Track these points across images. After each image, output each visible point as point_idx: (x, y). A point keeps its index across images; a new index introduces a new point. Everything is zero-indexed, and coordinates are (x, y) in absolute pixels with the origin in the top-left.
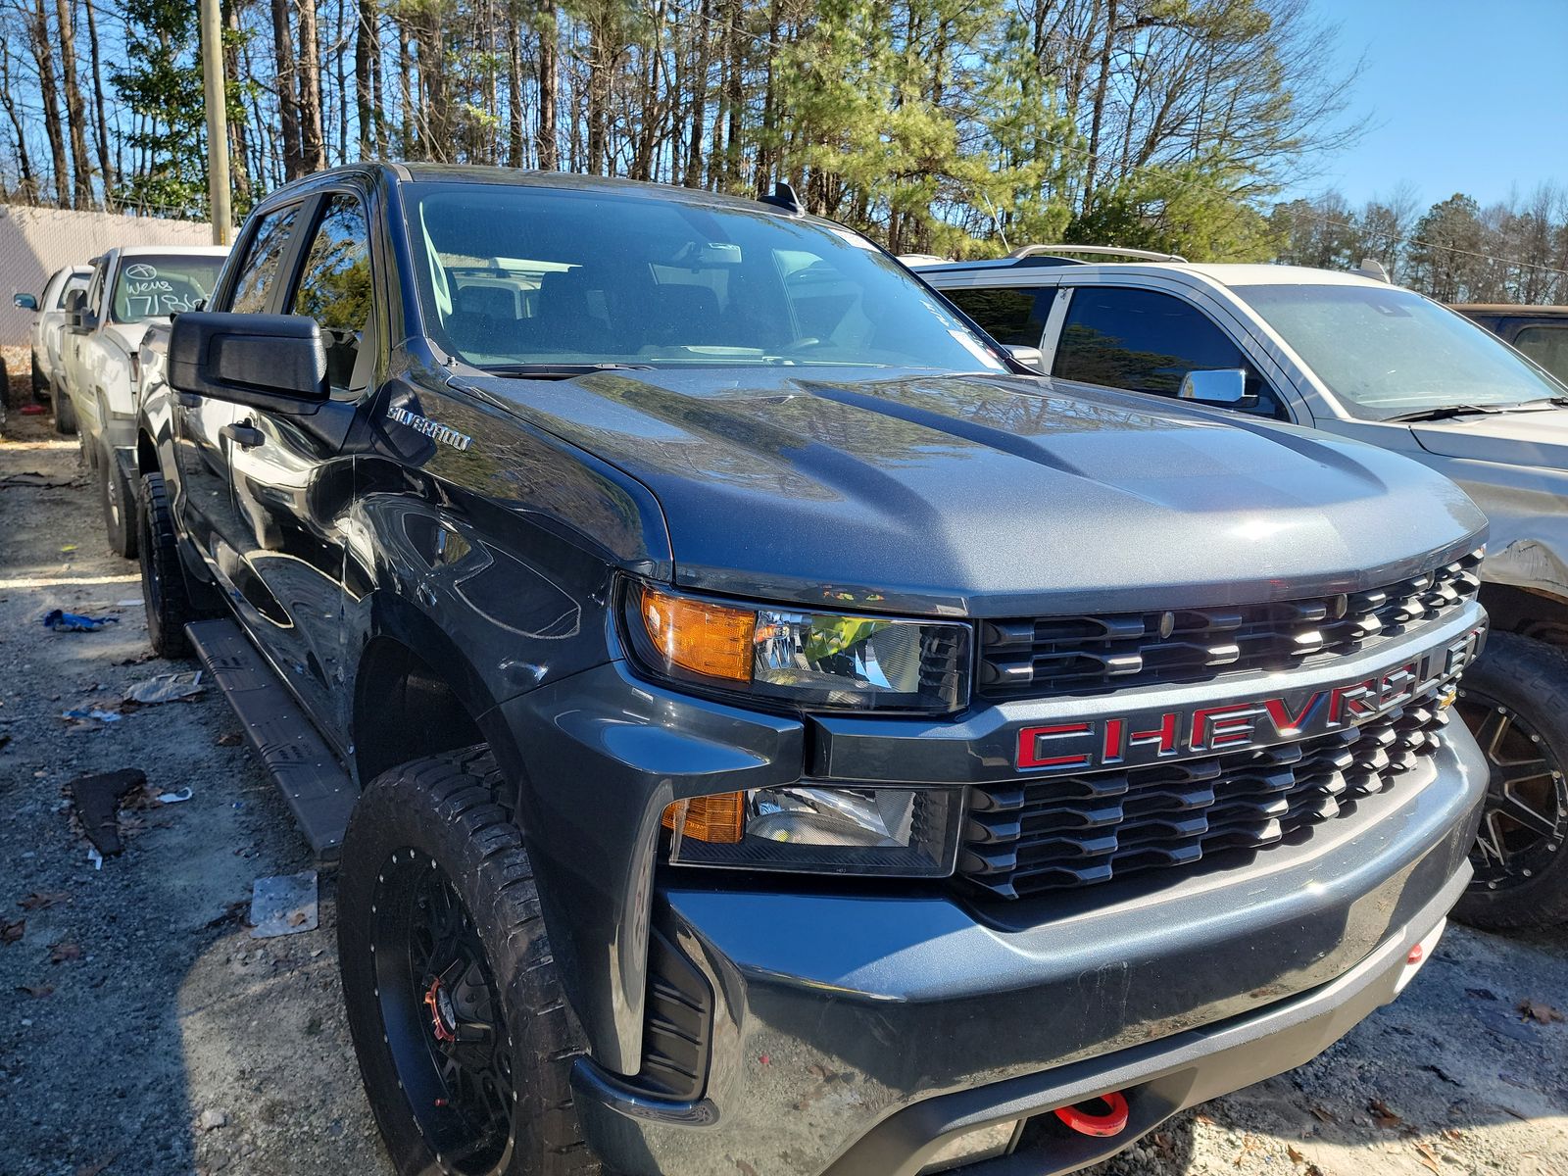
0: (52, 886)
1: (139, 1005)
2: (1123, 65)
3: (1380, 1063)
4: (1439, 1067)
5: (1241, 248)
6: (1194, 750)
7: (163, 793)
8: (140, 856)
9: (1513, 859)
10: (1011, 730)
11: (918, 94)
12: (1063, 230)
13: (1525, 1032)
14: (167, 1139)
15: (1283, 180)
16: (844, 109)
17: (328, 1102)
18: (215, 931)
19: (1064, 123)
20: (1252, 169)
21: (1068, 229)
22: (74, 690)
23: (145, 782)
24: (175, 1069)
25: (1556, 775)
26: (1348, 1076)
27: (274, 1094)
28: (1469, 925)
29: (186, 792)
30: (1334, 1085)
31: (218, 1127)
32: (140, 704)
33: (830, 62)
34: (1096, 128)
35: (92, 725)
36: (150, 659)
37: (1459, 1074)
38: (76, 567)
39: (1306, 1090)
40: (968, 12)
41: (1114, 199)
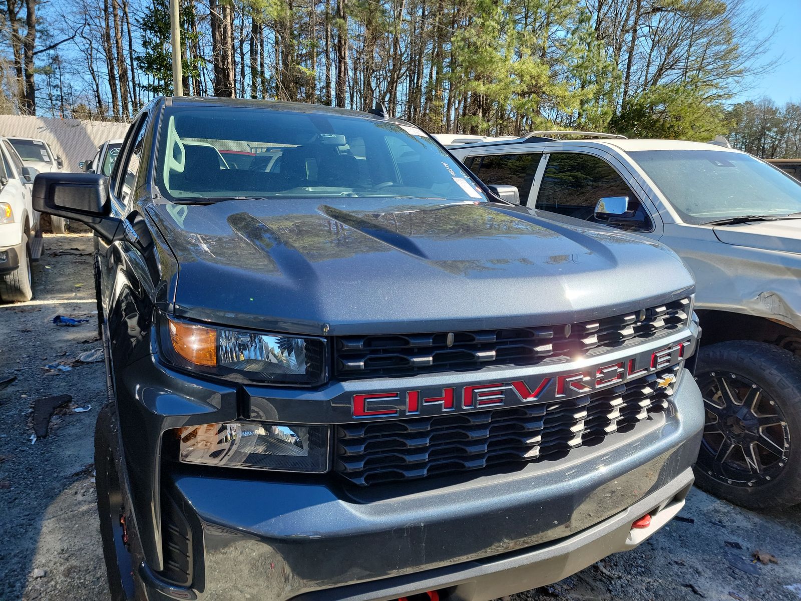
0: (9, 451)
1: (27, 513)
2: (645, 33)
3: (660, 581)
4: (694, 585)
5: (709, 128)
6: (465, 408)
7: (77, 407)
8: (55, 438)
9: (765, 470)
10: (348, 396)
11: (529, 52)
12: (608, 121)
13: (752, 569)
14: (14, 582)
15: (733, 91)
16: (488, 62)
17: (97, 568)
18: (76, 478)
19: (609, 65)
20: (716, 86)
21: (612, 120)
22: (54, 355)
23: (70, 401)
24: (32, 546)
25: (783, 424)
26: (640, 587)
27: (74, 562)
28: (737, 505)
29: (88, 407)
30: (630, 591)
31: (41, 577)
32: (82, 363)
33: (482, 38)
34: (629, 68)
35: (56, 373)
36: (96, 340)
37: (705, 590)
38: (79, 295)
39: (613, 593)
40: (557, 9)
41: (636, 104)
